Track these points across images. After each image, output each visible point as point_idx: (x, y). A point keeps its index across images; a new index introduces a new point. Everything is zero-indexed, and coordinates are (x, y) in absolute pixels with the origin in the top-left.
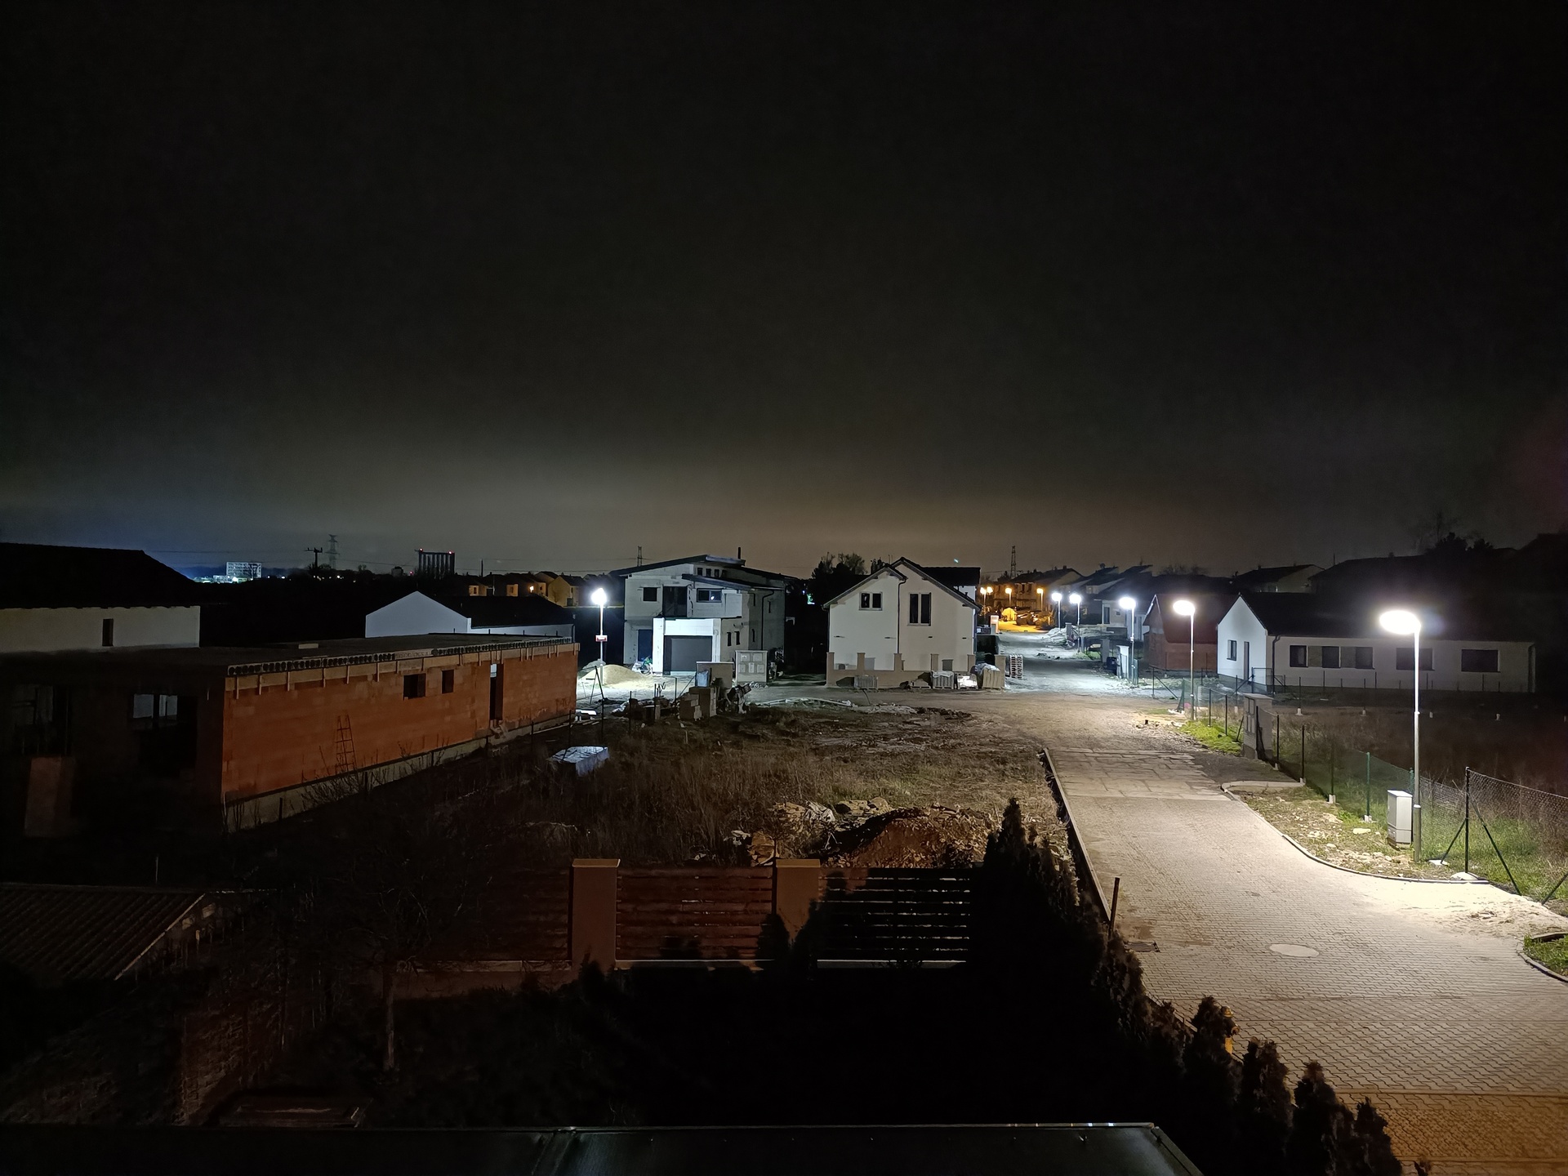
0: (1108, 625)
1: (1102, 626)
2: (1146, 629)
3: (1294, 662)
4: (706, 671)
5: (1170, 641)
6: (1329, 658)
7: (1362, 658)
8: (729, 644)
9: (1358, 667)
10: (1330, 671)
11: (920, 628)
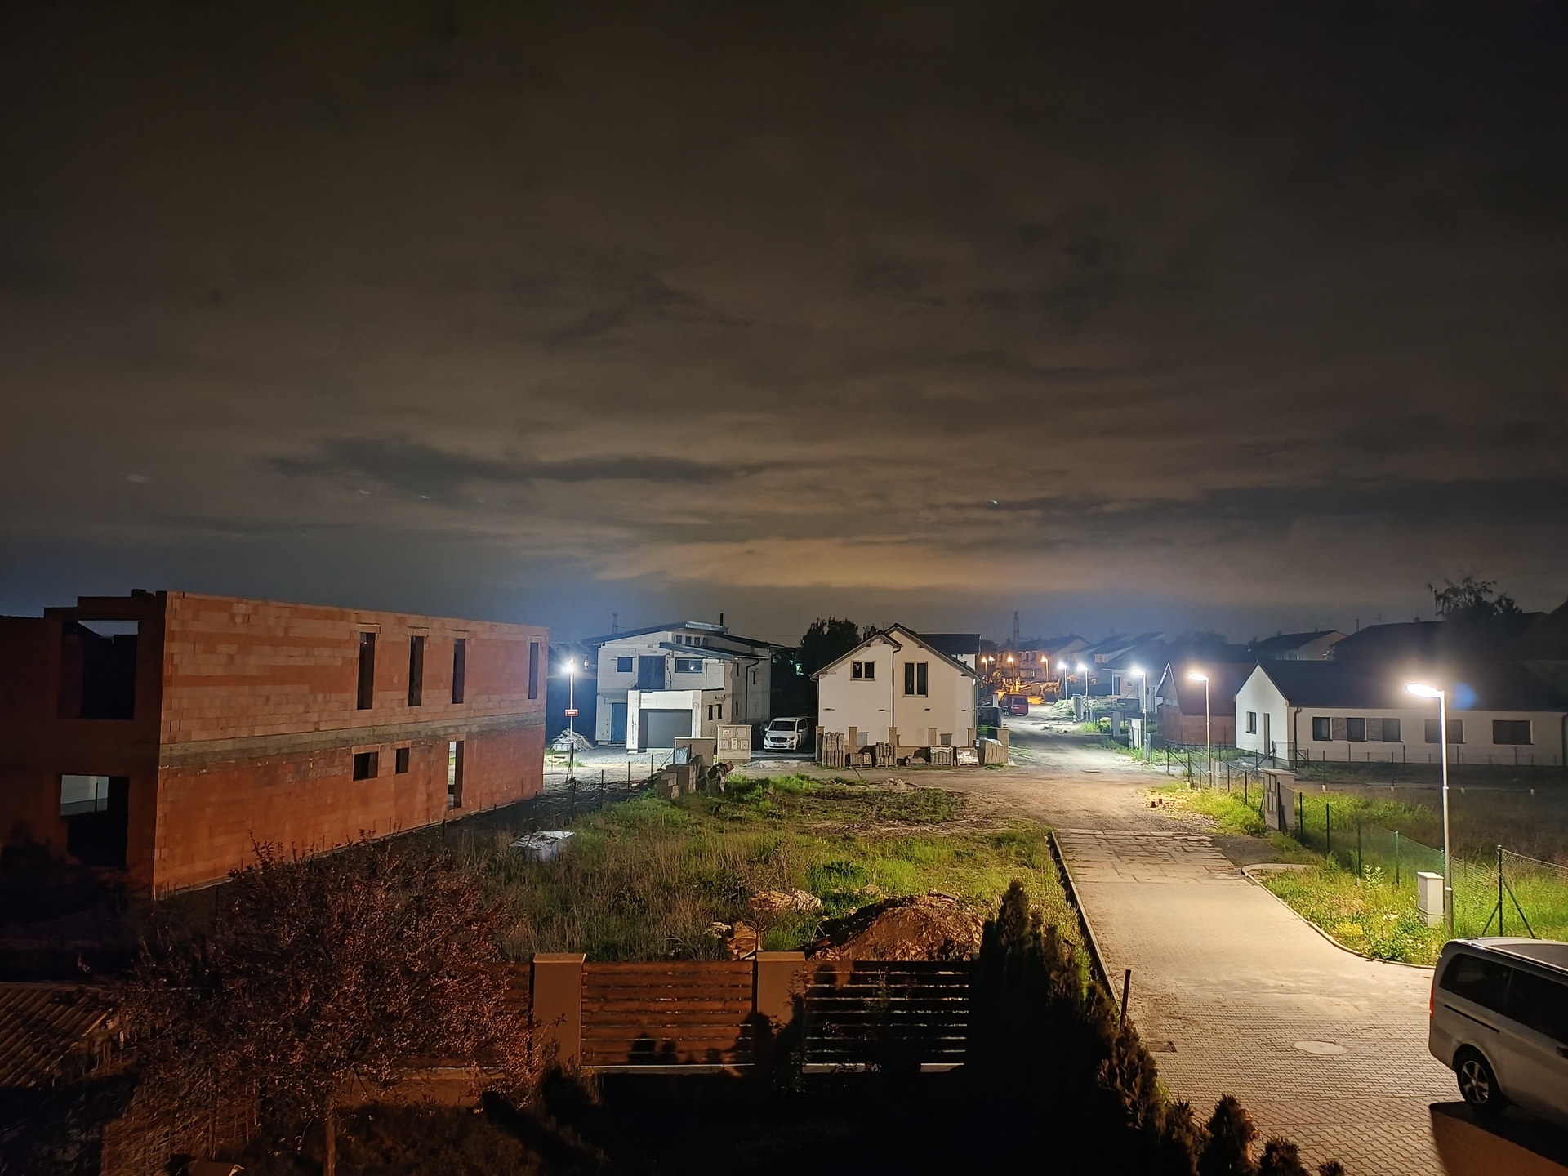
0: (1119, 697)
1: (1113, 697)
2: (1159, 701)
3: (1317, 736)
4: (684, 747)
5: (1185, 713)
6: (1354, 730)
7: (1389, 732)
8: (711, 718)
9: (1384, 741)
10: (1356, 745)
11: (916, 700)
